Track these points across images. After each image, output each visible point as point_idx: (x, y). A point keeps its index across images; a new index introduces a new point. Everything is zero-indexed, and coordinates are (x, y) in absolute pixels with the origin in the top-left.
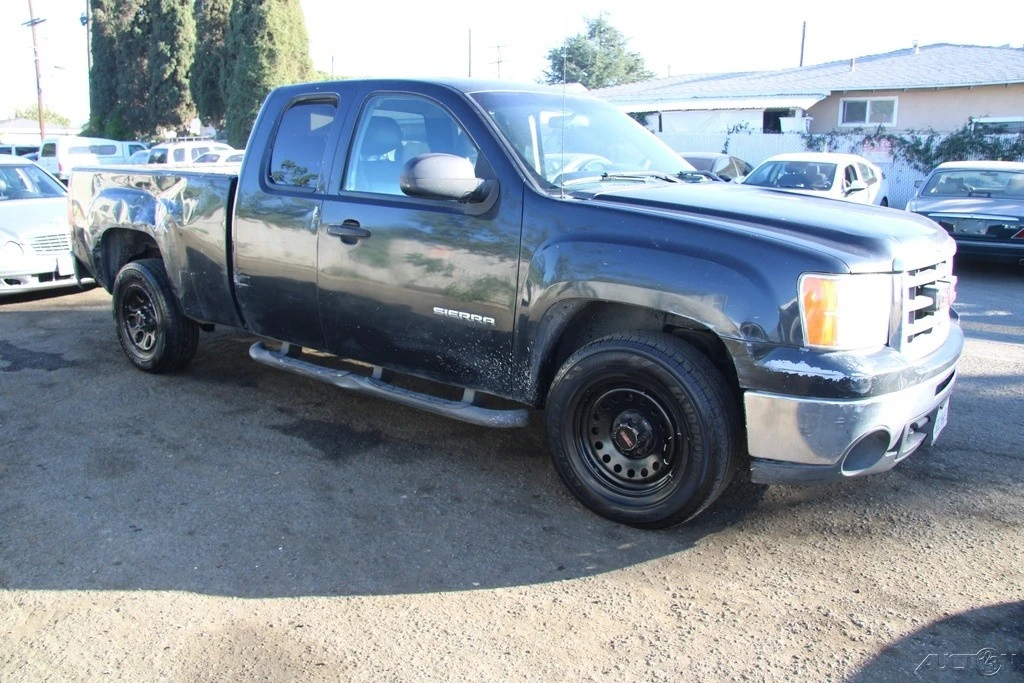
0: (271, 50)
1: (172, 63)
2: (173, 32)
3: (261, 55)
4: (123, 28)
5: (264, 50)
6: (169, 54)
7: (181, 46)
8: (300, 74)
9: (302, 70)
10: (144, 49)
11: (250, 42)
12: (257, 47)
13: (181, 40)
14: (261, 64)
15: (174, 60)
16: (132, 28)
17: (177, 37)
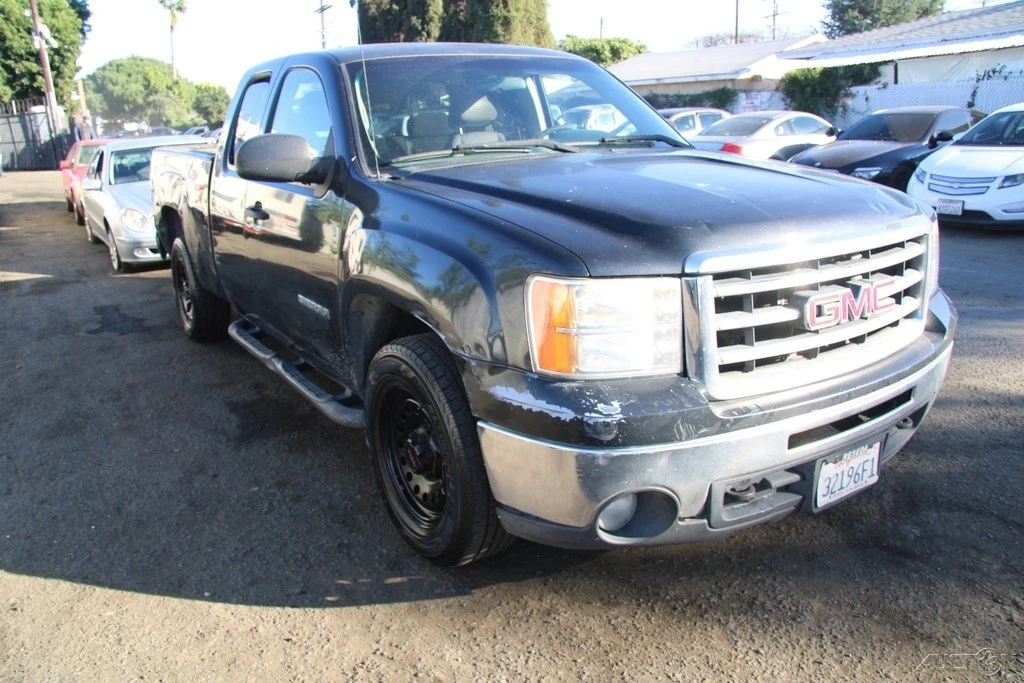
0: (506, 18)
1: (422, 35)
2: (423, 6)
3: (496, 23)
4: (383, 6)
5: (499, 18)
6: (420, 28)
7: (431, 19)
8: (536, 40)
9: (538, 35)
10: (401, 24)
11: (486, 10)
12: (493, 16)
13: (431, 13)
14: (496, 32)
15: (425, 33)
16: (391, 6)
17: (427, 11)
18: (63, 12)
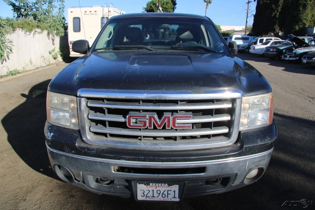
1: (275, 11)
4: (264, 1)
5: (302, 4)
7: (279, 6)
10: (269, 7)
11: (297, 2)
17: (278, 3)
18: (169, 4)
